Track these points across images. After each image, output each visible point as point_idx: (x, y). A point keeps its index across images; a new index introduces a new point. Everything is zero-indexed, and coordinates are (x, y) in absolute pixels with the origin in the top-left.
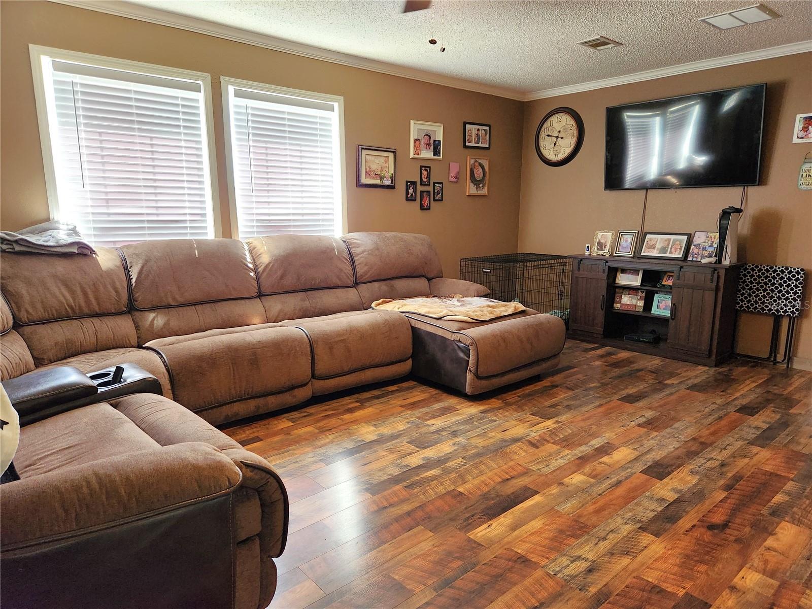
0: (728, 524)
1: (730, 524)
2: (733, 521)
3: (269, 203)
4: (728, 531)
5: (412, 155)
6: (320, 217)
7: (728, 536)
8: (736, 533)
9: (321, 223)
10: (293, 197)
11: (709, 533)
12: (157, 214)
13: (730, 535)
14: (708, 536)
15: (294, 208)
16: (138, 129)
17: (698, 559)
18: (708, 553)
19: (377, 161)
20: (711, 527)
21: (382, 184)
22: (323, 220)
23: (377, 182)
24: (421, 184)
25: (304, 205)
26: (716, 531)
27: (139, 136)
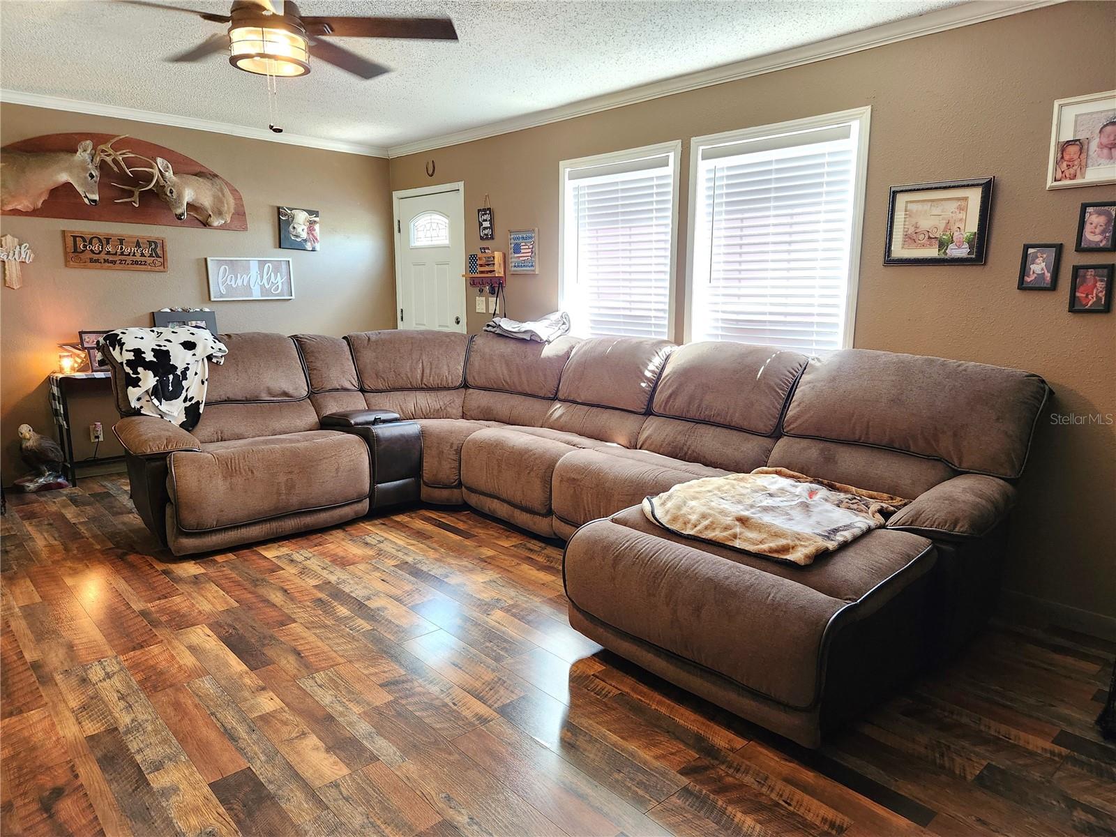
0: (47, 813)
1: (45, 815)
2: (48, 822)
3: (739, 296)
4: (34, 807)
5: (1050, 183)
6: (815, 319)
7: (27, 801)
8: (23, 812)
9: (815, 329)
10: (773, 287)
11: (50, 785)
12: (630, 309)
13: (25, 805)
14: (47, 781)
15: (772, 304)
16: (622, 220)
17: (20, 756)
18: (20, 768)
19: (936, 211)
20: (58, 793)
21: (943, 256)
22: (819, 324)
23: (933, 253)
24: (1079, 249)
25: (789, 299)
26: (48, 793)
27: (622, 228)
